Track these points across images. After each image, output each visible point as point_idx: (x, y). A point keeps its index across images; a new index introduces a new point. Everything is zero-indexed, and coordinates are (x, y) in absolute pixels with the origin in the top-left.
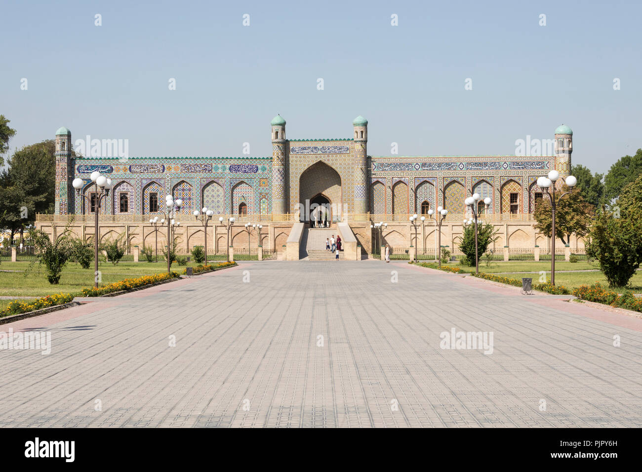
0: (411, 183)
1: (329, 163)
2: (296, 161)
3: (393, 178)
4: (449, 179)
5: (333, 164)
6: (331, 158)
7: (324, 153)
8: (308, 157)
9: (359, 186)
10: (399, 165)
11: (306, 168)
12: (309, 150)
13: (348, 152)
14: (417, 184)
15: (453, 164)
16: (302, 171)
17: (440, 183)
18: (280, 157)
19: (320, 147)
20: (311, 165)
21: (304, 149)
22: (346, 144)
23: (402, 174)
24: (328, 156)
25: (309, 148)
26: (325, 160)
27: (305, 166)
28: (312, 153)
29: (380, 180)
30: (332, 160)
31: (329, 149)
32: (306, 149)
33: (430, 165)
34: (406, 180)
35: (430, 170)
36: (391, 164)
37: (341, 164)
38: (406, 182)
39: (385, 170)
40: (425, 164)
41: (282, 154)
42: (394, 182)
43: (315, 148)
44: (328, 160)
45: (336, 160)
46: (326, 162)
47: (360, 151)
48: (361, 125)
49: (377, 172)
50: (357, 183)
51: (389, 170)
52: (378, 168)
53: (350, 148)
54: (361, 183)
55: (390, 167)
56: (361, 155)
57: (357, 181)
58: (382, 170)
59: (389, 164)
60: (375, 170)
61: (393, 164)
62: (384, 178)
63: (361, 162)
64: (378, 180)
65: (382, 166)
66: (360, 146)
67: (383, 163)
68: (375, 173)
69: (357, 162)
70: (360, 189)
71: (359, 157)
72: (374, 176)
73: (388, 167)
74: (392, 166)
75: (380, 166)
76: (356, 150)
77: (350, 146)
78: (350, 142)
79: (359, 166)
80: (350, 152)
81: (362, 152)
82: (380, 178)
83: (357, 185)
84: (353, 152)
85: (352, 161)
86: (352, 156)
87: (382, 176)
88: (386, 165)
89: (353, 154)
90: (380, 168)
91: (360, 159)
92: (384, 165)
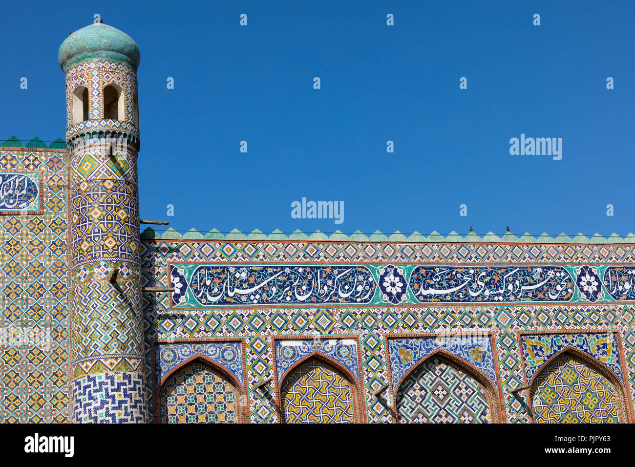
0: (374, 364)
3: (277, 340)
4: (546, 341)
9: (101, 377)
10: (303, 278)
13: (34, 205)
14: (400, 373)
15: (551, 273)
17: (510, 362)
22: (20, 167)
23: (324, 321)
29: (212, 353)
33: (451, 277)
34: (344, 352)
35: (455, 298)
36: (263, 273)
38: (345, 362)
39: (237, 300)
40: (430, 272)
42: (286, 366)
47: (104, 189)
48: (104, 53)
49: (193, 313)
50: (91, 365)
51: (259, 302)
52: (196, 291)
53: (41, 185)
54: (113, 361)
55: (262, 285)
56: (109, 208)
57: (86, 353)
58: (220, 303)
59: (255, 271)
60: (182, 299)
61: (276, 273)
62: (232, 342)
63: (110, 246)
64: (199, 354)
65: (220, 278)
66: (103, 159)
67: (225, 267)
68: (183, 317)
69: (85, 249)
70: (107, 394)
71: (101, 220)
72: (179, 330)
73: (251, 286)
74: (268, 283)
75: (208, 283)
76: (78, 188)
77: (45, 178)
78: (46, 156)
79: (102, 263)
80: (42, 207)
81: (114, 189)
82: (209, 345)
83: (89, 377)
84: (61, 205)
85: (54, 252)
86: (57, 226)
87: (221, 332)
88: (237, 275)
89: (65, 216)
90: (210, 290)
91: (105, 230)
92: (230, 274)
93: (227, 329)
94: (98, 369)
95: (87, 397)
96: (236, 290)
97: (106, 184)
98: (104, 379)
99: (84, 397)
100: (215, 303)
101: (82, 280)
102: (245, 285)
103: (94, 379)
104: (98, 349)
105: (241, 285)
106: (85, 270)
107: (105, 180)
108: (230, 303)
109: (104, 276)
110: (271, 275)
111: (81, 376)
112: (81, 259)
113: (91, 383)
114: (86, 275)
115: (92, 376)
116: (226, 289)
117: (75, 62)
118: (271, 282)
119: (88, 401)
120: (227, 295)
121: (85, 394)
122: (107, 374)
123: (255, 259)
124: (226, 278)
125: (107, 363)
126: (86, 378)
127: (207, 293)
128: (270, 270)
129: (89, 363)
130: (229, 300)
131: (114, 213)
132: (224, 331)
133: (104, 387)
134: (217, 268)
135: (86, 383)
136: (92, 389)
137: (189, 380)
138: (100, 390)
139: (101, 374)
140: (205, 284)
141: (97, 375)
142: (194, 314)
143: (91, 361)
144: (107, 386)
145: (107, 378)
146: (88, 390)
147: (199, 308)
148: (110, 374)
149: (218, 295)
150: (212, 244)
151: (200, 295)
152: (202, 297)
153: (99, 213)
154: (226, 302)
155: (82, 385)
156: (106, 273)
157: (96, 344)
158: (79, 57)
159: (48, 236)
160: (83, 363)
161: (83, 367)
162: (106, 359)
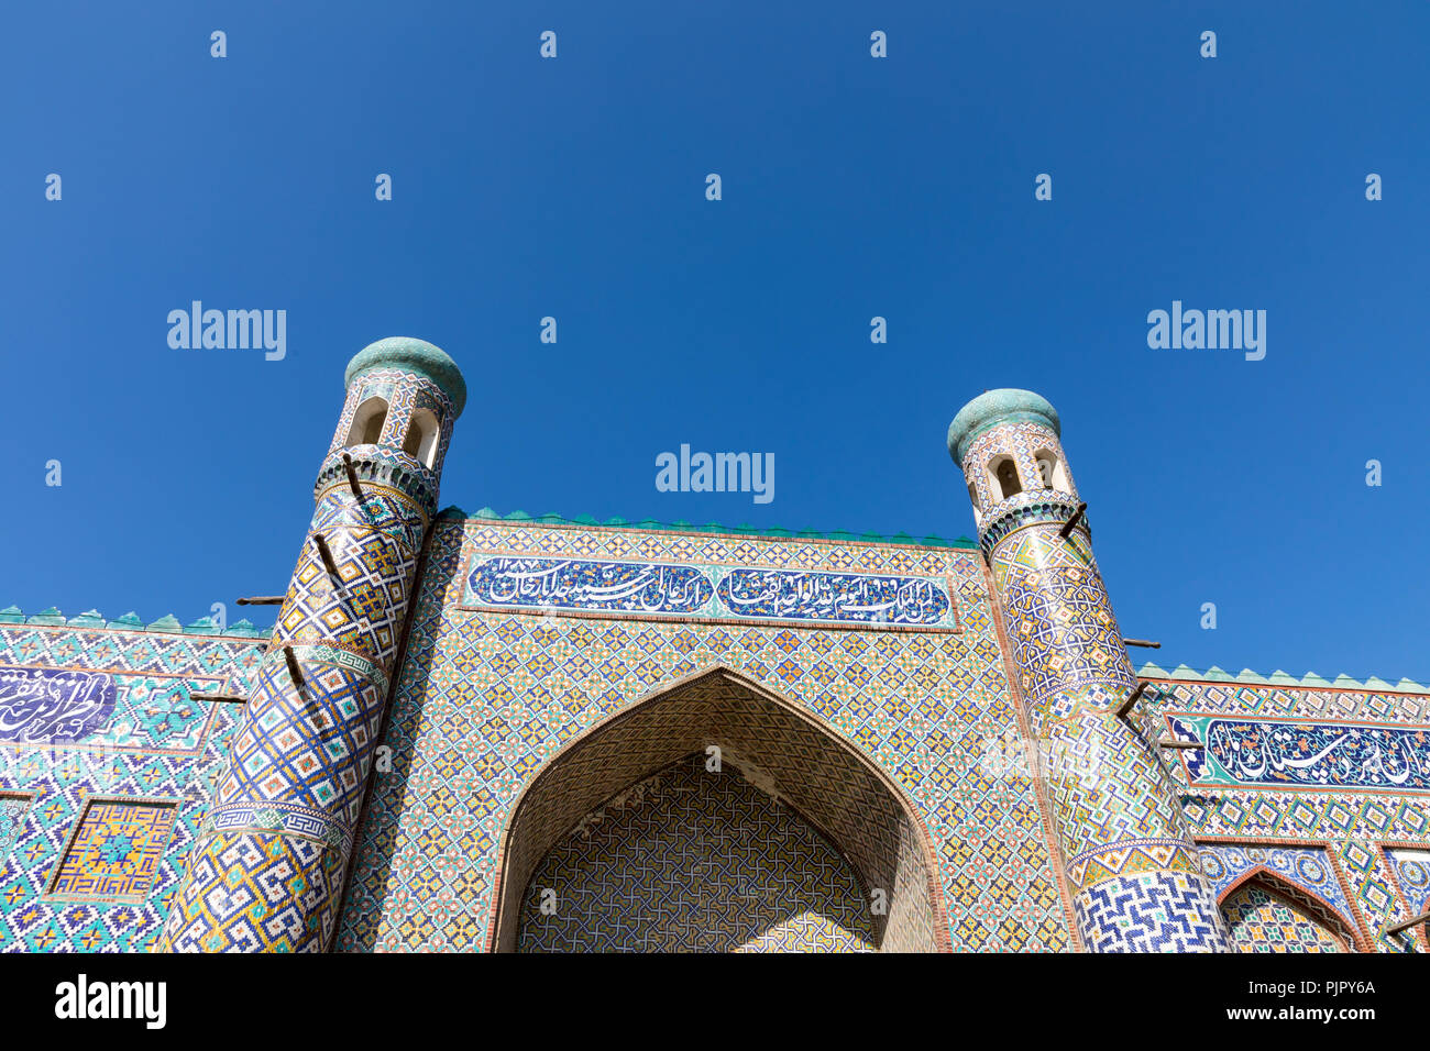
1: (802, 696)
2: (504, 663)
3: (1386, 849)
5: (830, 703)
6: (807, 657)
7: (751, 617)
8: (615, 641)
9: (1148, 879)
10: (1384, 747)
11: (588, 721)
12: (630, 589)
13: (946, 620)
16: (552, 748)
18: (347, 573)
19: (716, 574)
20: (632, 701)
21: (580, 575)
22: (918, 570)
24: (785, 643)
25: (626, 571)
26: (761, 669)
27: (575, 704)
28: (651, 611)
29: (1283, 866)
30: (823, 674)
31: (789, 590)
32: (599, 579)
36: (1317, 735)
37: (897, 709)
39: (1292, 777)
41: (382, 557)
42: (1419, 897)
43: (679, 577)
44: (790, 671)
45: (856, 674)
46: (772, 684)
47: (1068, 580)
48: (1025, 414)
49: (1229, 794)
50: (1121, 858)
51: (1329, 782)
52: (1220, 758)
53: (951, 593)
54: (1163, 850)
55: (1323, 754)
56: (1083, 607)
57: (1106, 837)
58: (1265, 779)
59: (1305, 733)
60: (1202, 770)
61: (1338, 737)
62: (1309, 847)
63: (1102, 661)
64: (1262, 866)
65: (1252, 741)
66: (1056, 541)
67: (1253, 724)
68: (1213, 799)
69: (1057, 668)
70: (1171, 914)
71: (1074, 623)
72: (1215, 821)
73: (1307, 755)
74: (1331, 752)
75: (1236, 746)
76: (1022, 584)
77: (955, 584)
78: (950, 557)
79: (1096, 687)
80: (958, 622)
81: (1083, 581)
82: (1272, 851)
83: (1122, 880)
84: (983, 621)
85: (988, 687)
86: (984, 651)
87: (1285, 828)
88: (1278, 737)
89: (993, 636)
90: (1244, 759)
91: (1086, 638)
92: (1266, 734)
93: (1294, 824)
94: (1139, 864)
95: (1128, 917)
96: (1284, 760)
97: (1069, 573)
98: (1155, 884)
99: (1123, 918)
100: (1258, 780)
101: (1065, 715)
102: (1296, 753)
103: (1135, 884)
104: (1128, 828)
105: (1290, 753)
106: (1067, 699)
107: (1066, 568)
108: (1282, 780)
109: (1103, 707)
110: (1331, 739)
111: (1104, 879)
112: (1054, 684)
113: (1132, 891)
114: (1069, 707)
115: (1129, 878)
116: (1268, 757)
117: (983, 430)
118: (1335, 750)
119: (1132, 927)
120: (1272, 766)
121: (1122, 913)
122: (1159, 875)
123: (1295, 714)
124: (1260, 741)
125: (1153, 853)
126: (1117, 882)
127: (1240, 762)
128: (1327, 733)
129: (1116, 855)
130: (1278, 775)
131: (1093, 614)
132: (1290, 827)
133: (1160, 899)
134: (1241, 724)
135: (1121, 893)
136: (1136, 902)
137: (1251, 917)
138: (1154, 904)
139: (1147, 874)
140: (1231, 749)
141: (1139, 875)
142: (1231, 797)
143: (1121, 850)
144: (1164, 898)
145: (1162, 882)
146: (1127, 905)
147: (1235, 786)
148: (1165, 874)
149: (1259, 767)
150: (1220, 687)
151: (1230, 765)
152: (1233, 769)
153: (1070, 614)
154: (1275, 779)
155: (1112, 897)
156: (1107, 702)
157: (1121, 820)
158: (988, 422)
159: (975, 665)
160: (1102, 855)
161: (1106, 861)
162: (1149, 847)
